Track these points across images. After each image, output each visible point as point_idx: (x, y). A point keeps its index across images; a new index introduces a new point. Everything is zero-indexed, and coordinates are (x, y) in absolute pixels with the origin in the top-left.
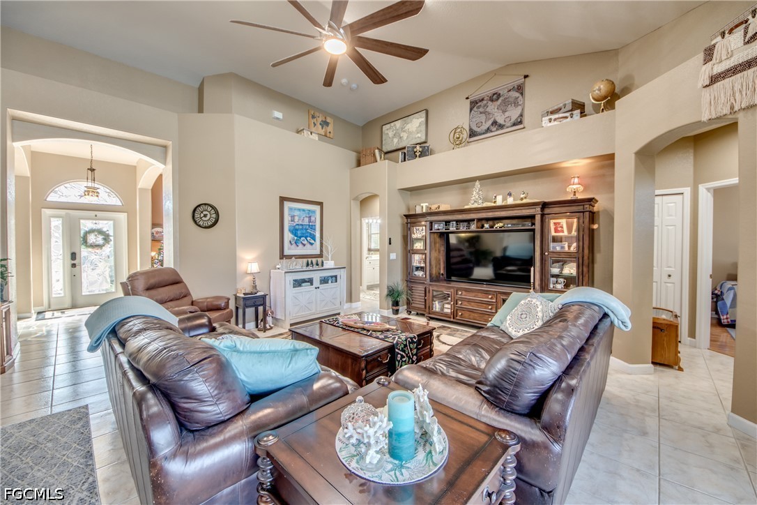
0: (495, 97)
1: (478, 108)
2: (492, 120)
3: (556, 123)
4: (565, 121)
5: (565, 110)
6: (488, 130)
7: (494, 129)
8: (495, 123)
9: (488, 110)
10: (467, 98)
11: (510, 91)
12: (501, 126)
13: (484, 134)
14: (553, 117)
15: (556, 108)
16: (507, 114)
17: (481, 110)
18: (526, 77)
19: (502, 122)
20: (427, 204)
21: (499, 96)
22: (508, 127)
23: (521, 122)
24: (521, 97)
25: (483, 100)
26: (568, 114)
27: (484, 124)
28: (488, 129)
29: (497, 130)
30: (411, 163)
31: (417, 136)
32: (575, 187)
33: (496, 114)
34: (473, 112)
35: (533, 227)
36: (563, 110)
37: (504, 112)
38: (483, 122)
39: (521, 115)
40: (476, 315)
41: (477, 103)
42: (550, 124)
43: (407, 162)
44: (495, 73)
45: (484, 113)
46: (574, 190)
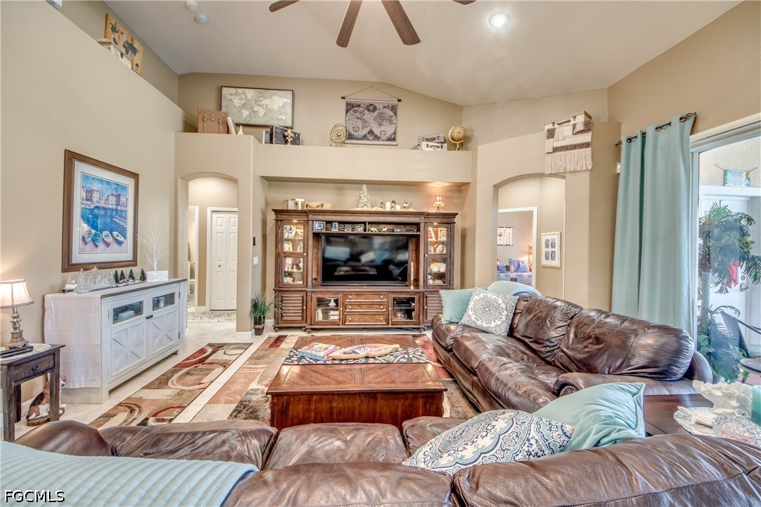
0: (371, 107)
1: (355, 112)
2: (369, 128)
3: (431, 149)
4: (437, 149)
5: (439, 141)
6: (364, 137)
7: (371, 138)
8: (371, 132)
9: (364, 117)
10: (343, 98)
11: (385, 107)
12: (377, 138)
13: (360, 139)
14: (431, 144)
15: (431, 137)
16: (383, 128)
17: (357, 115)
18: (399, 100)
19: (378, 134)
20: (303, 200)
21: (375, 108)
22: (383, 140)
23: (394, 139)
24: (394, 117)
25: (359, 106)
26: (439, 145)
27: (360, 129)
28: (365, 136)
29: (373, 139)
30: (278, 148)
32: (438, 203)
33: (372, 125)
34: (349, 114)
35: (418, 233)
36: (436, 140)
37: (380, 125)
38: (360, 127)
39: (395, 133)
40: (367, 317)
41: (353, 107)
42: (427, 149)
43: (274, 145)
44: (371, 85)
45: (361, 119)
46: (438, 205)
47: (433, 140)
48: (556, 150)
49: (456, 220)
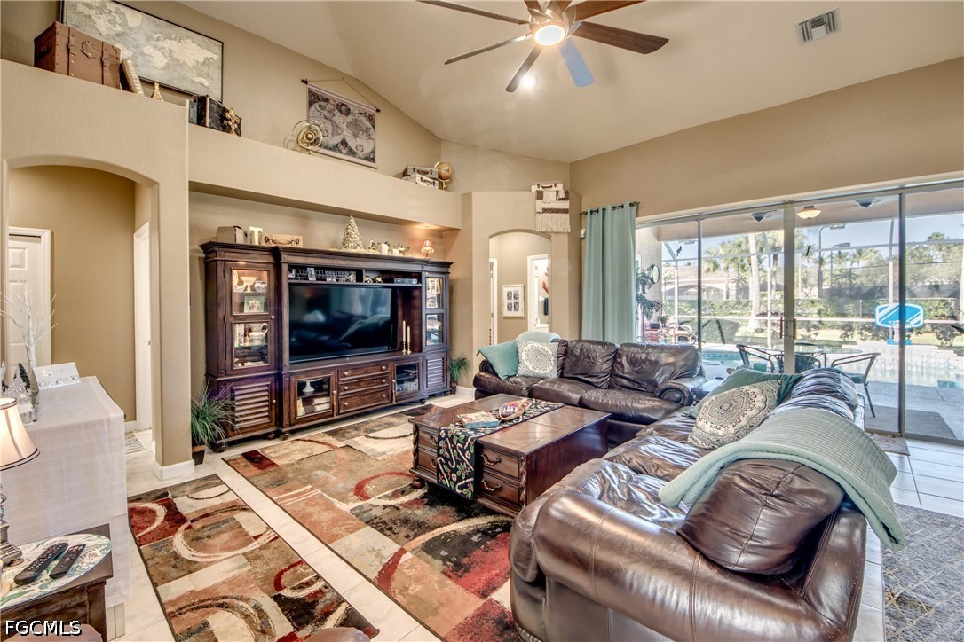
0: (343, 108)
1: (322, 107)
2: (342, 136)
3: (427, 185)
6: (335, 148)
7: (345, 151)
8: (344, 143)
9: (334, 119)
10: (305, 82)
11: (361, 114)
12: (352, 152)
13: (331, 149)
16: (359, 141)
17: (325, 112)
18: (378, 111)
19: (354, 148)
20: (261, 230)
21: (348, 113)
22: (360, 158)
23: (373, 160)
24: (372, 130)
25: (327, 100)
26: (432, 181)
27: (330, 135)
28: (337, 145)
29: (348, 154)
31: (197, 79)
32: (427, 249)
33: (346, 133)
34: (313, 108)
35: (420, 285)
36: (429, 175)
37: (356, 136)
38: (330, 132)
39: (374, 152)
40: (367, 397)
41: (319, 100)
42: (423, 184)
43: (209, 131)
44: (343, 78)
45: (331, 121)
46: (428, 250)
47: (425, 173)
48: (545, 211)
49: (450, 270)
